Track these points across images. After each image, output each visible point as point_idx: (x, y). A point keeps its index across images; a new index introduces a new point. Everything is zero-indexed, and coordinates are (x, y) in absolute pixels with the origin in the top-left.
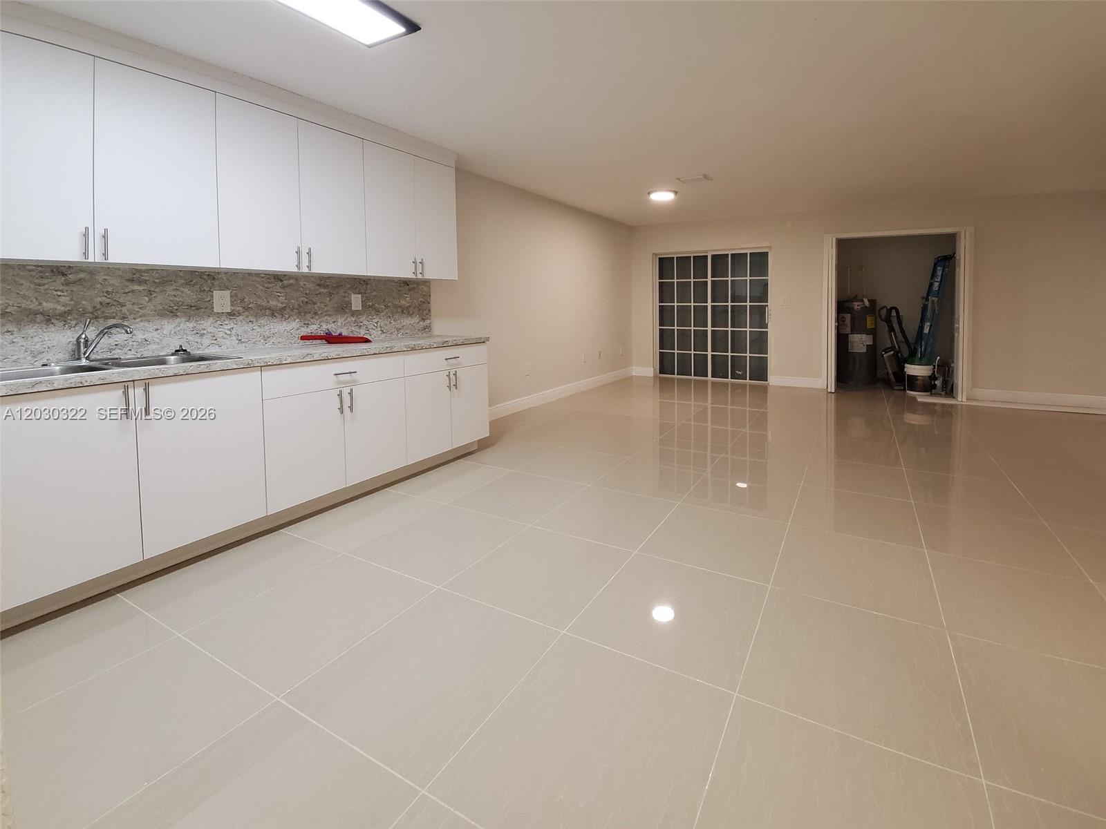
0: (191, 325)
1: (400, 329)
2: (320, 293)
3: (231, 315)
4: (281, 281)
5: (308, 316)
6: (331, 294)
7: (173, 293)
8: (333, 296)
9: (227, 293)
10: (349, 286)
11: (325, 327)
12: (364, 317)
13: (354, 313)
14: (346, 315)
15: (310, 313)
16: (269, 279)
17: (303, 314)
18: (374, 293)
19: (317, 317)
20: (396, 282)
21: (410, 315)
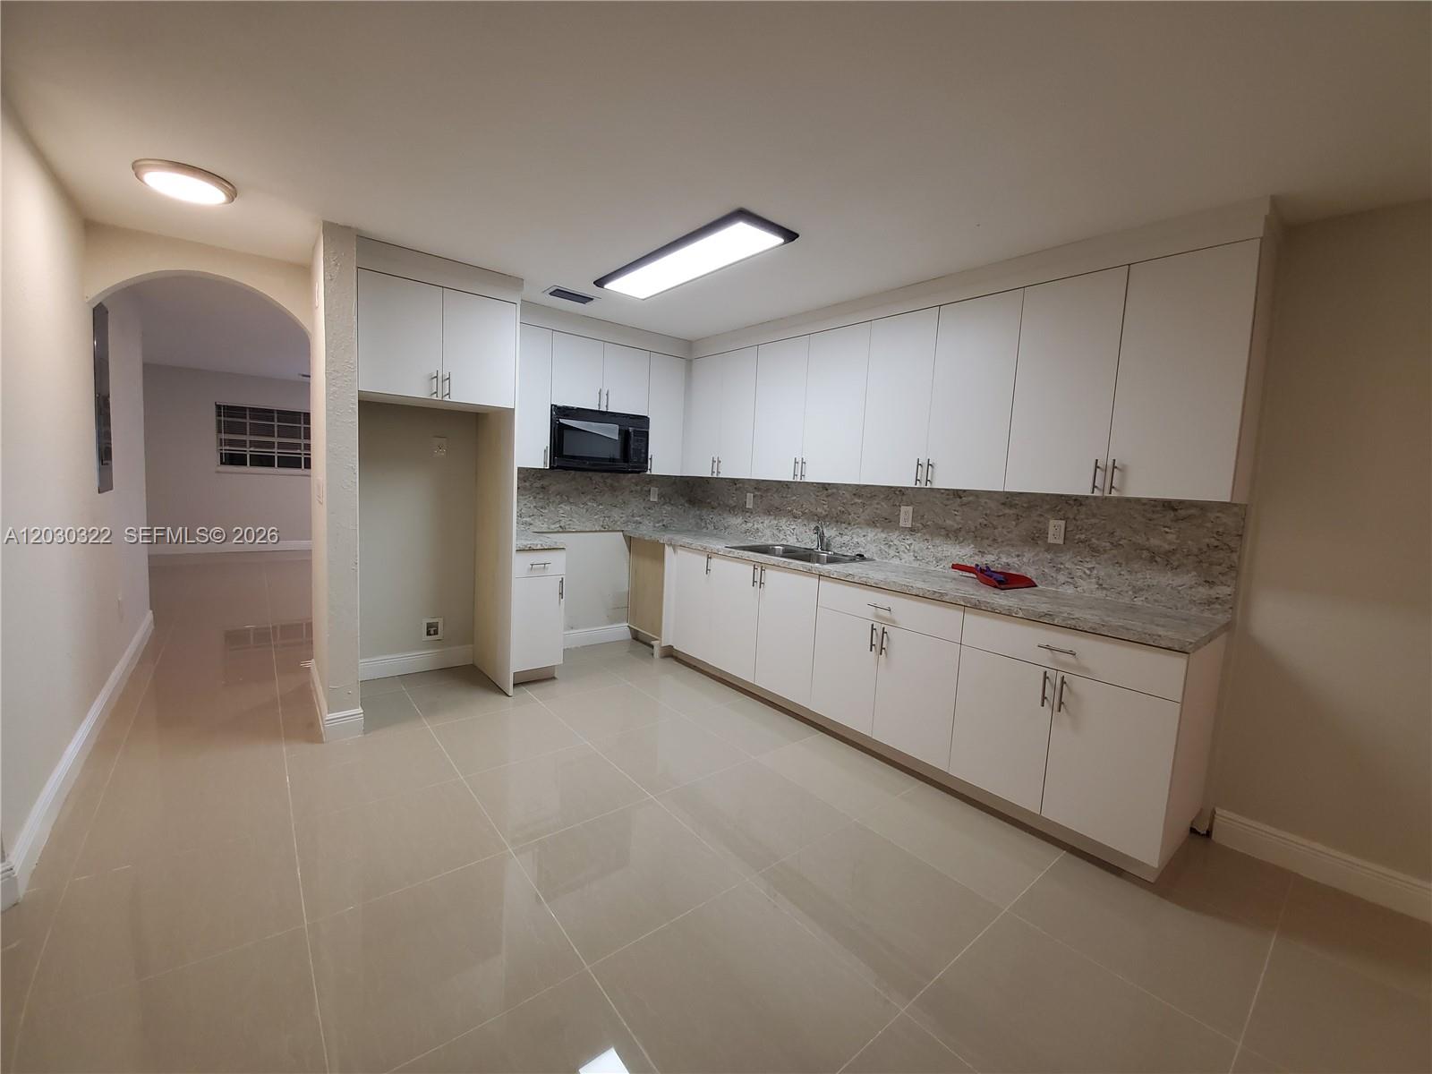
0: (884, 536)
1: (1142, 590)
2: (1004, 515)
3: (912, 530)
4: (961, 498)
5: (986, 542)
6: (1018, 517)
7: (876, 506)
8: (1022, 519)
9: (910, 509)
10: (1048, 507)
11: (1004, 560)
12: (1068, 557)
13: (1050, 548)
14: (1038, 549)
15: (988, 538)
16: (948, 495)
17: (979, 539)
18: (1093, 521)
19: (996, 545)
20: (1144, 504)
21: (1172, 568)
